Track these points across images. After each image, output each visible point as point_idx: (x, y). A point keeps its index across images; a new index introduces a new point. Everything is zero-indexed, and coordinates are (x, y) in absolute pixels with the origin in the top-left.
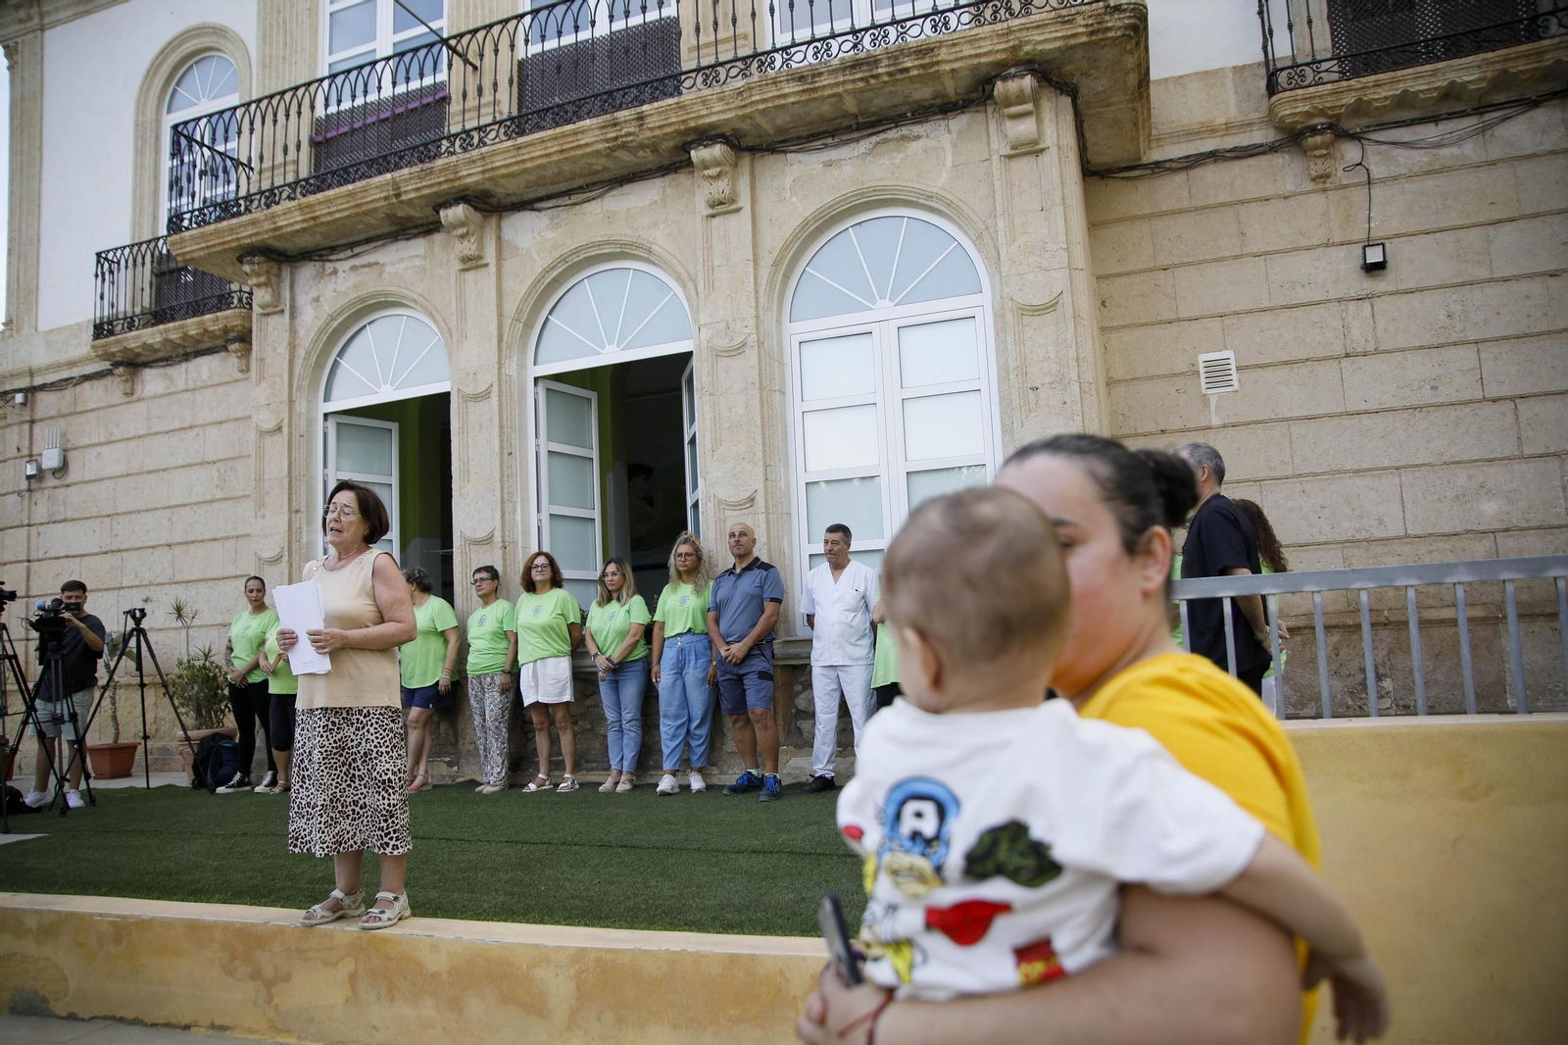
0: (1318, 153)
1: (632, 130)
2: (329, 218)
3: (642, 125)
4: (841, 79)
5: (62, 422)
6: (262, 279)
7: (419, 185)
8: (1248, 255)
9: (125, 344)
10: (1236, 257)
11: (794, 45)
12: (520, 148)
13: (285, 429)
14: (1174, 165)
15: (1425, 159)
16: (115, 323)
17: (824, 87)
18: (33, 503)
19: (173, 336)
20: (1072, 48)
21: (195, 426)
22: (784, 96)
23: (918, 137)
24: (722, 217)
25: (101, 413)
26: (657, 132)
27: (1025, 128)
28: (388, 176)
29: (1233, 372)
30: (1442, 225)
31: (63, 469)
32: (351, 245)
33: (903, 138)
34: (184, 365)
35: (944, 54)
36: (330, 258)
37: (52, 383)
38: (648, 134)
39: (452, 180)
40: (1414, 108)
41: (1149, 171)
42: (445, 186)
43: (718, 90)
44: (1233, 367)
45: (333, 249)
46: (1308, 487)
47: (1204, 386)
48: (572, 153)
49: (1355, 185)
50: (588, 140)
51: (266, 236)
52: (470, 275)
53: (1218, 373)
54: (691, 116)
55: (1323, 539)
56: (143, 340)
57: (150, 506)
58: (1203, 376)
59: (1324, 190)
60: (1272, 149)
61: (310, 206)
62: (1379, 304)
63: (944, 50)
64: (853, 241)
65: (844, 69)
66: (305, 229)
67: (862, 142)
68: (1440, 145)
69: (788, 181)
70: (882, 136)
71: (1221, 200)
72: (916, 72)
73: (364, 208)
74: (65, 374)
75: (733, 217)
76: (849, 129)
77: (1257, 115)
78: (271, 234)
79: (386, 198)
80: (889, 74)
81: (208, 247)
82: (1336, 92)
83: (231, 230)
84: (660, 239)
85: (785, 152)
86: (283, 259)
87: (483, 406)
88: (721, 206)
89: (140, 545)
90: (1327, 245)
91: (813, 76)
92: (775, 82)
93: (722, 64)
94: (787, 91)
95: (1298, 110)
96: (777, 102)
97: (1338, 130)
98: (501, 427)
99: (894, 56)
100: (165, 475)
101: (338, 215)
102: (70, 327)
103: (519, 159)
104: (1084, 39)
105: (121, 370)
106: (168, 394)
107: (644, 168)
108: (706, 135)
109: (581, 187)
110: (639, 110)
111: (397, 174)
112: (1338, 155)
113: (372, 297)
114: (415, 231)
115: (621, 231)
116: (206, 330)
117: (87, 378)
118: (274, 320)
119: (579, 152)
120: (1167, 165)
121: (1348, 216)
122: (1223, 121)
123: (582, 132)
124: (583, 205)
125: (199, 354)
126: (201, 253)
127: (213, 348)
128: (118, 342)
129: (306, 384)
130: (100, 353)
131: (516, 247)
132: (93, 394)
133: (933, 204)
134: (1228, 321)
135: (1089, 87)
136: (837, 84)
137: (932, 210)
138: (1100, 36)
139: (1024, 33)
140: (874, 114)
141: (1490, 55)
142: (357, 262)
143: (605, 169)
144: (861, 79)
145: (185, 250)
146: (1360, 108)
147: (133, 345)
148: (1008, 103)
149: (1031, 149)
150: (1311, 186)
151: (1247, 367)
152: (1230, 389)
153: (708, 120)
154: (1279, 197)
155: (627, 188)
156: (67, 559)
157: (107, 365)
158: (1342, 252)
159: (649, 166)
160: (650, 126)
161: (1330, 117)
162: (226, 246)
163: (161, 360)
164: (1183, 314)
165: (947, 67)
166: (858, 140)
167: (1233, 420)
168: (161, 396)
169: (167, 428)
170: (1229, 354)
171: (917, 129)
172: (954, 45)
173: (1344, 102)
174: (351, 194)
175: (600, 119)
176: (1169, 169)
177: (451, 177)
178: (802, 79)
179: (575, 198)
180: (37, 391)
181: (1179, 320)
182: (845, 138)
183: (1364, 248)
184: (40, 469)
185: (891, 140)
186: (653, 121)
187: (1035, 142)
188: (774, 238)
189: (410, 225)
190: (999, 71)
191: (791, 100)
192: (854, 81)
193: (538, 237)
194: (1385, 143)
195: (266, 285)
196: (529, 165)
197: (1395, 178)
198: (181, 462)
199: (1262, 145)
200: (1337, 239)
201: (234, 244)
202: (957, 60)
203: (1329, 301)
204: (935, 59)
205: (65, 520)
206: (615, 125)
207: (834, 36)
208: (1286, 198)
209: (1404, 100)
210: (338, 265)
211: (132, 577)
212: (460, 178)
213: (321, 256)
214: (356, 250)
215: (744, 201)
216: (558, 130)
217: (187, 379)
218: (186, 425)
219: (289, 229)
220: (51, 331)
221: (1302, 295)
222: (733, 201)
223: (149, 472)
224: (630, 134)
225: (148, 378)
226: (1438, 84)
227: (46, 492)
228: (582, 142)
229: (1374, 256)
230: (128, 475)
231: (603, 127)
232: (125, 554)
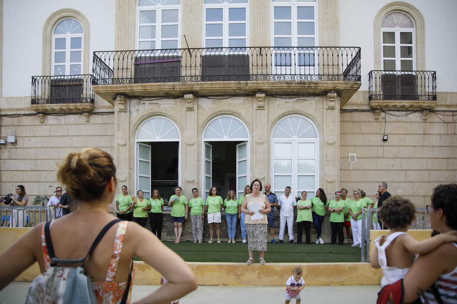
0: (377, 114)
1: (244, 86)
2: (150, 90)
3: (246, 85)
4: (297, 86)
5: (14, 128)
6: (123, 102)
7: (181, 87)
8: (361, 133)
9: (45, 107)
10: (359, 133)
11: (286, 74)
12: (213, 84)
13: (128, 146)
14: (348, 111)
15: (396, 119)
16: (40, 100)
17: (293, 86)
18: (2, 152)
19: (64, 108)
20: (346, 89)
21: (68, 136)
22: (283, 86)
23: (307, 100)
24: (260, 110)
25: (31, 127)
26: (250, 88)
27: (332, 104)
28: (172, 83)
29: (356, 158)
30: (398, 133)
31: (16, 142)
32: (150, 97)
33: (304, 100)
34: (64, 116)
35: (320, 85)
36: (142, 99)
37: (10, 115)
38: (248, 88)
39: (191, 88)
40: (396, 108)
41: (343, 111)
42: (188, 89)
43: (267, 81)
44: (356, 157)
45: (144, 97)
46: (368, 184)
47: (350, 161)
48: (226, 88)
49: (383, 122)
50: (232, 86)
51: (128, 91)
52: (189, 112)
53: (353, 158)
54: (259, 86)
55: (369, 195)
56: (52, 107)
57: (51, 158)
58: (350, 158)
59: (377, 122)
60: (368, 111)
61: (145, 86)
62: (385, 148)
63: (320, 84)
64: (289, 120)
65: (298, 83)
66: (141, 92)
67: (294, 99)
68: (399, 116)
69: (276, 104)
70: (299, 98)
71: (357, 120)
72: (313, 88)
73: (162, 90)
74: (15, 113)
75: (263, 110)
76: (293, 95)
77: (366, 103)
78: (129, 91)
79: (170, 89)
80: (307, 87)
81: (107, 91)
82: (383, 102)
83: (117, 87)
84: (243, 113)
85: (276, 97)
86: (127, 97)
87: (192, 147)
88: (260, 108)
89: (47, 169)
90: (376, 134)
91: (291, 83)
92: (282, 83)
93: (268, 75)
94: (284, 85)
95: (375, 105)
96: (281, 87)
97: (382, 110)
98: (197, 154)
99: (310, 83)
100: (57, 149)
101: (153, 90)
102: (17, 97)
103: (212, 87)
104: (349, 88)
105: (41, 115)
106: (58, 125)
107: (240, 94)
108: (261, 91)
109: (222, 95)
110: (246, 82)
111: (175, 83)
112: (380, 115)
113: (156, 113)
114: (171, 97)
115: (232, 108)
116: (76, 108)
117: (24, 115)
118: (122, 114)
119: (228, 88)
120: (347, 110)
121: (381, 128)
122: (359, 103)
123: (230, 84)
124: (222, 100)
125: (72, 114)
126: (104, 92)
127: (76, 113)
128: (42, 106)
129: (133, 133)
130: (34, 109)
131: (202, 107)
132: (27, 120)
133: (309, 116)
134: (356, 147)
135: (343, 95)
136: (296, 86)
137: (308, 117)
138: (352, 88)
139: (337, 84)
140: (298, 93)
141: (411, 101)
142: (152, 102)
143: (231, 92)
144: (301, 87)
145: (98, 90)
146: (386, 106)
147: (48, 108)
148: (330, 98)
149: (332, 108)
150: (375, 120)
151: (358, 158)
152: (355, 162)
153: (263, 88)
154: (368, 122)
155: (234, 98)
156: (17, 172)
157: (35, 112)
158: (378, 136)
159: (241, 94)
160: (249, 86)
161: (381, 107)
162: (113, 91)
163: (56, 114)
164: (347, 145)
165: (320, 88)
166: (293, 98)
167: (354, 169)
168: (55, 125)
169: (57, 135)
170: (355, 154)
171: (307, 98)
172: (323, 83)
173: (384, 105)
174: (159, 85)
175: (236, 82)
176: (347, 111)
177: (191, 87)
178: (288, 83)
179: (220, 97)
180: (3, 116)
181: (346, 146)
182: (291, 97)
183: (384, 136)
184: (6, 141)
185: (301, 100)
186: (250, 85)
187: (334, 107)
188: (272, 118)
189: (170, 95)
190: (330, 91)
191: (284, 88)
192: (299, 87)
193: (209, 106)
194: (390, 114)
195: (123, 104)
196: (214, 89)
197: (390, 122)
198: (63, 146)
199: (366, 110)
200: (378, 133)
201: (116, 91)
202: (322, 87)
203: (375, 146)
204: (318, 86)
205: (16, 159)
206: (240, 84)
207: (295, 75)
208: (369, 122)
209: (395, 106)
210: (145, 102)
211: (44, 179)
212: (193, 88)
213: (139, 98)
214: (151, 99)
215: (266, 107)
216: (224, 82)
217: (65, 121)
218: (65, 135)
219: (136, 91)
220: (9, 97)
221: (371, 144)
222: (263, 107)
223: (50, 148)
224: (243, 87)
225: (50, 118)
226: (401, 105)
227: (8, 149)
228: (230, 86)
229: (385, 138)
230: (42, 148)
231: (236, 84)
232: (41, 172)
